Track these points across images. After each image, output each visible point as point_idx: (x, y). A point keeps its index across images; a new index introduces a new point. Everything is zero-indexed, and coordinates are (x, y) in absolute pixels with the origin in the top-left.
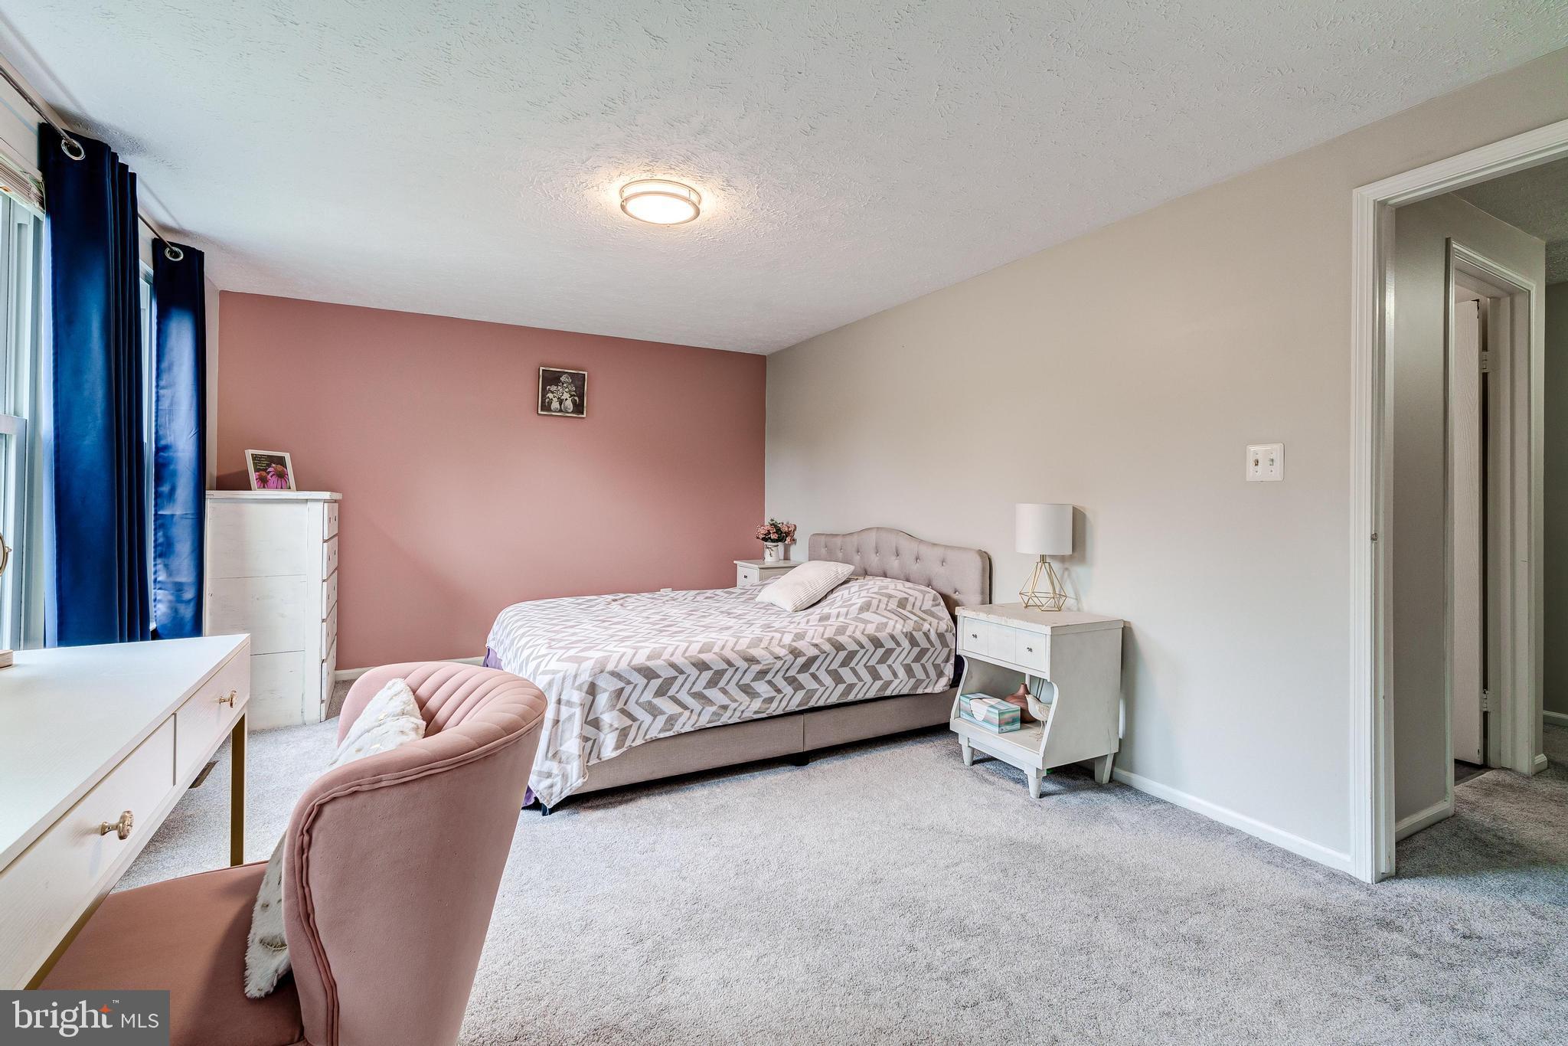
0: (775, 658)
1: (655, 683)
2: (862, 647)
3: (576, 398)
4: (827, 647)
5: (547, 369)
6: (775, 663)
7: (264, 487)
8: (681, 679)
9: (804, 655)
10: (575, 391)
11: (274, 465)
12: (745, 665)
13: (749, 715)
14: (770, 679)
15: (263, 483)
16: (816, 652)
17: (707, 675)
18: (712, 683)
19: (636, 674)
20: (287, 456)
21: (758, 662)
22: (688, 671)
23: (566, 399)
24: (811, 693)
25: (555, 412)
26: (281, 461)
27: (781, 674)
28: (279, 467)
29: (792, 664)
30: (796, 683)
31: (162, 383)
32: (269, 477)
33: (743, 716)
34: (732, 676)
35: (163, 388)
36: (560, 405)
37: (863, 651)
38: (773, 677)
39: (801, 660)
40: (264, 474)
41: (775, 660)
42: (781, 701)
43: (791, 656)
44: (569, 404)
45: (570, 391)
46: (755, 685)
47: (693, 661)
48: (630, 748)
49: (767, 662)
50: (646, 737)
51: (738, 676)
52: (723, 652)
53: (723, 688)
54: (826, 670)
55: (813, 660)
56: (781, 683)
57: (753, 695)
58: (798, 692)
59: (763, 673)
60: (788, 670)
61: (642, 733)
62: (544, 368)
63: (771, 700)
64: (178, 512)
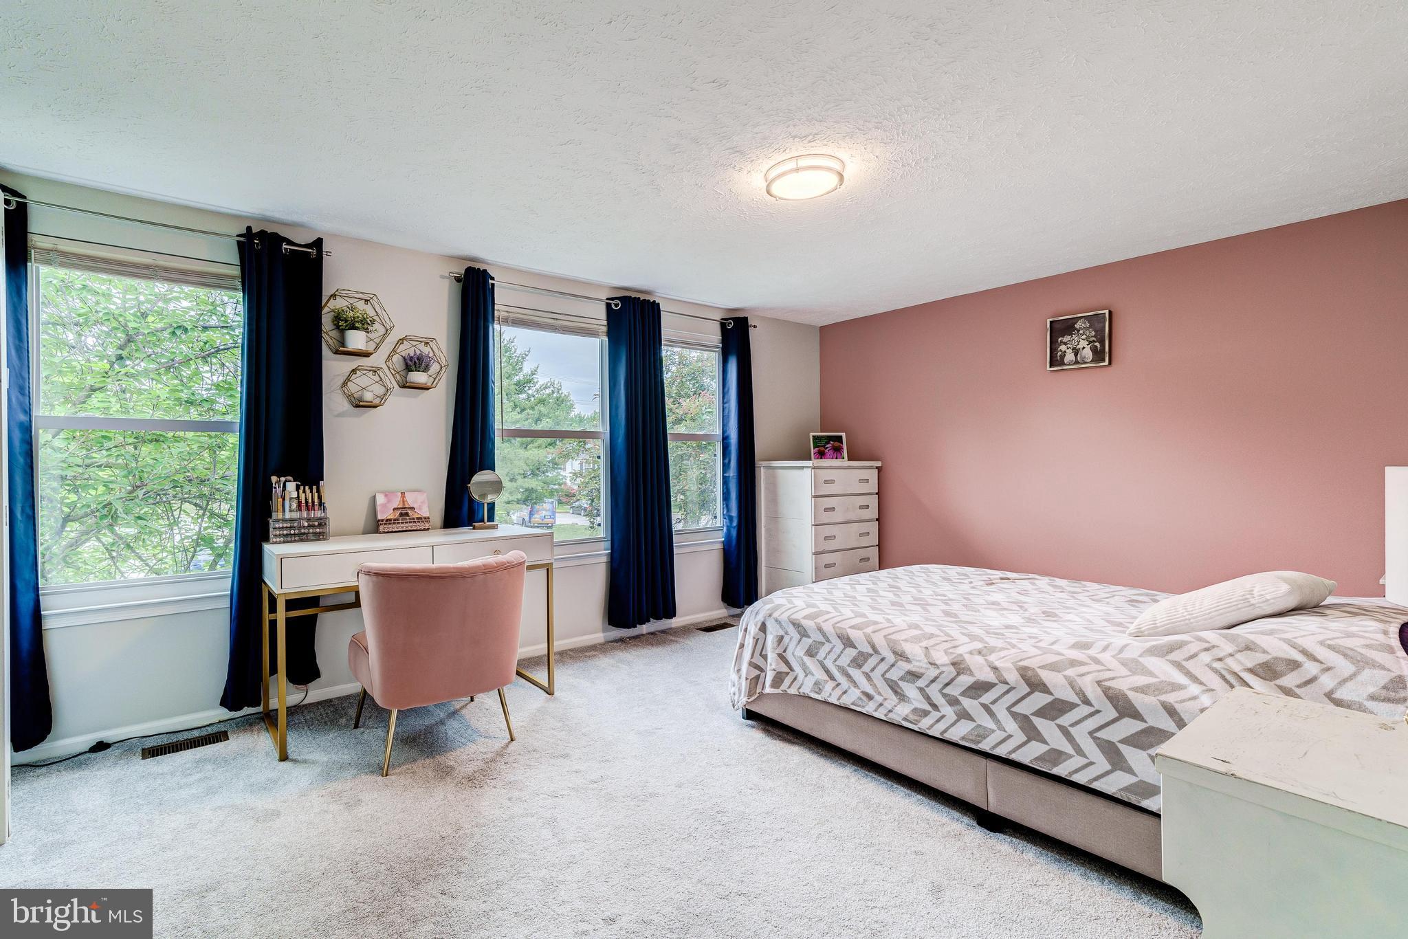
0: (931, 664)
1: (807, 642)
2: (1087, 702)
3: (1097, 344)
4: (1013, 677)
5: (1056, 319)
6: (927, 669)
7: (821, 458)
8: (827, 647)
9: (972, 674)
10: (1095, 336)
11: (832, 442)
12: (891, 658)
13: (896, 717)
14: (923, 686)
15: (821, 455)
16: (990, 677)
17: (851, 653)
18: (858, 662)
19: (791, 626)
20: (844, 435)
21: (908, 660)
22: (834, 642)
23: (1084, 348)
24: (984, 734)
25: (1068, 365)
26: (839, 439)
27: (936, 687)
29: (952, 680)
30: (959, 707)
31: (725, 401)
33: (891, 715)
34: (877, 665)
35: (726, 403)
36: (1076, 355)
38: (927, 686)
39: (966, 680)
40: (822, 449)
41: (929, 666)
42: (938, 721)
43: (952, 669)
44: (1087, 353)
45: (1088, 337)
46: (904, 685)
47: (838, 633)
48: (785, 694)
49: (917, 664)
50: (800, 690)
51: (883, 667)
52: (871, 634)
53: (867, 674)
54: (1008, 709)
55: (987, 687)
56: (939, 700)
57: (902, 697)
58: (962, 720)
59: (914, 675)
60: (947, 684)
61: (796, 685)
62: (1051, 320)
63: (925, 713)
64: (731, 475)
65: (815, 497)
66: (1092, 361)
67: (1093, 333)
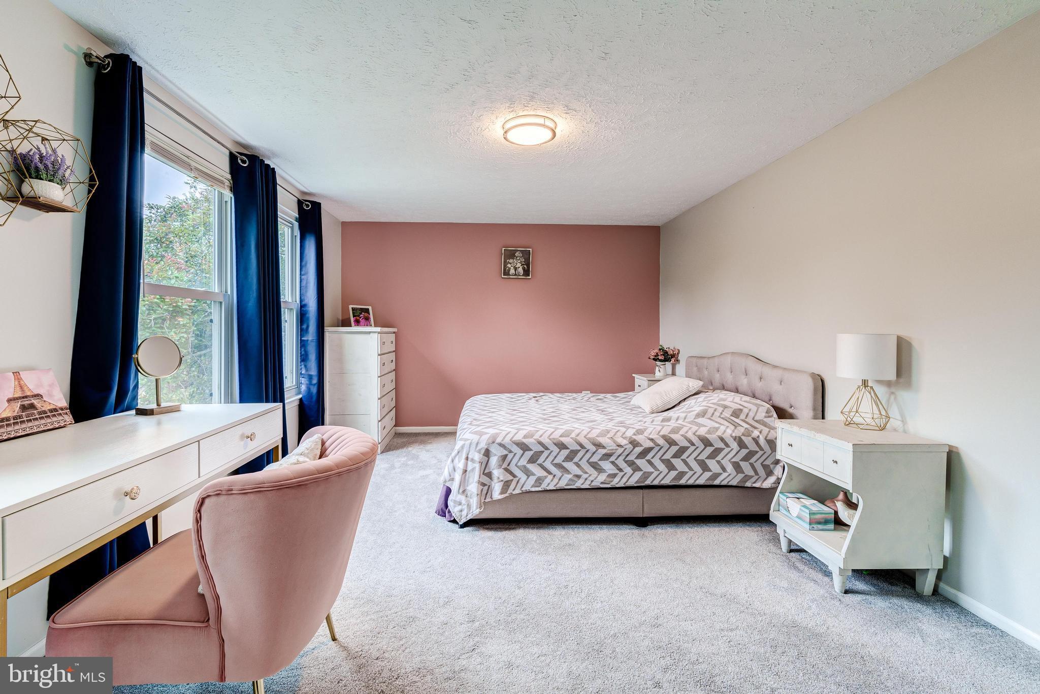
0: (618, 446)
1: (529, 454)
2: (693, 444)
3: (525, 266)
4: (661, 442)
5: (507, 249)
6: (617, 449)
7: (358, 325)
8: (546, 453)
9: (642, 446)
10: (524, 262)
11: (363, 313)
12: (593, 449)
13: (596, 484)
14: (613, 460)
15: (357, 323)
16: (651, 444)
17: (565, 453)
18: (569, 458)
19: (515, 446)
20: (370, 308)
21: (604, 447)
22: (551, 449)
23: (519, 267)
24: (647, 475)
25: (512, 276)
26: (367, 311)
27: (621, 458)
28: (366, 315)
29: (631, 451)
30: (635, 466)
31: (302, 273)
32: (361, 319)
33: (593, 484)
34: (584, 455)
35: (303, 275)
36: (515, 271)
37: (693, 448)
38: (616, 459)
39: (638, 450)
40: (358, 318)
41: (618, 447)
42: (622, 477)
43: (630, 446)
44: (521, 270)
45: (521, 262)
46: (602, 463)
47: (555, 442)
48: (511, 495)
49: (611, 448)
50: (522, 489)
51: (588, 455)
52: (577, 438)
53: (577, 463)
54: (660, 459)
55: (649, 450)
56: (622, 465)
57: (600, 470)
58: (636, 472)
59: (608, 455)
60: (628, 455)
61: (519, 486)
63: (614, 476)
64: (310, 339)
65: (379, 355)
66: (523, 275)
67: (524, 260)
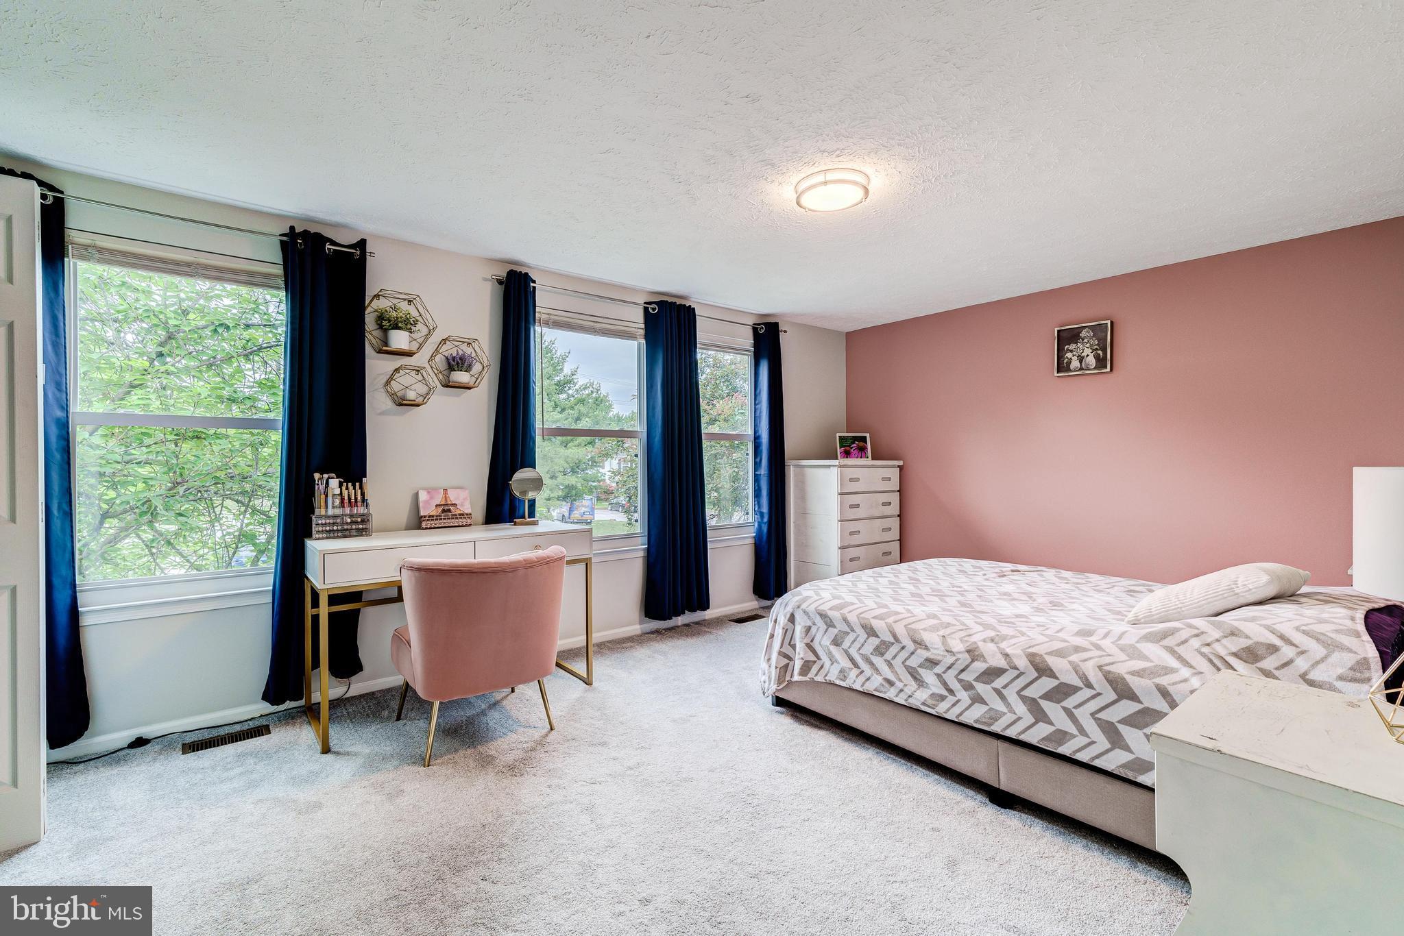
0: (947, 651)
1: (833, 632)
2: (1089, 685)
3: (1100, 352)
4: (1022, 663)
5: (1063, 328)
6: (945, 656)
7: (847, 457)
8: (852, 636)
9: (985, 661)
10: (1098, 345)
11: (857, 442)
12: (911, 646)
13: (916, 702)
14: (940, 672)
15: (847, 454)
16: (1002, 663)
17: (874, 642)
18: (880, 650)
19: (818, 616)
20: (868, 435)
21: (927, 648)
22: (858, 632)
23: (1088, 355)
24: (995, 716)
25: (1075, 371)
26: (864, 439)
27: (952, 673)
28: (861, 444)
29: (967, 666)
30: (973, 692)
31: (757, 402)
32: (852, 450)
33: (910, 700)
34: (898, 652)
35: (758, 404)
36: (1081, 362)
37: (1088, 693)
38: (944, 672)
39: (979, 666)
40: (848, 448)
41: (946, 654)
42: (954, 705)
43: (967, 655)
44: (1091, 360)
45: (1091, 345)
46: (922, 672)
47: (862, 623)
48: (812, 681)
49: (935, 652)
50: (826, 678)
51: (904, 655)
52: (893, 624)
53: (889, 661)
54: (1018, 693)
55: (998, 672)
56: (955, 685)
57: (920, 683)
58: (976, 704)
59: (931, 662)
60: (963, 671)
61: (823, 672)
62: (1059, 329)
63: (943, 698)
64: (762, 473)
65: (841, 494)
66: (1095, 368)
67: (1096, 342)
